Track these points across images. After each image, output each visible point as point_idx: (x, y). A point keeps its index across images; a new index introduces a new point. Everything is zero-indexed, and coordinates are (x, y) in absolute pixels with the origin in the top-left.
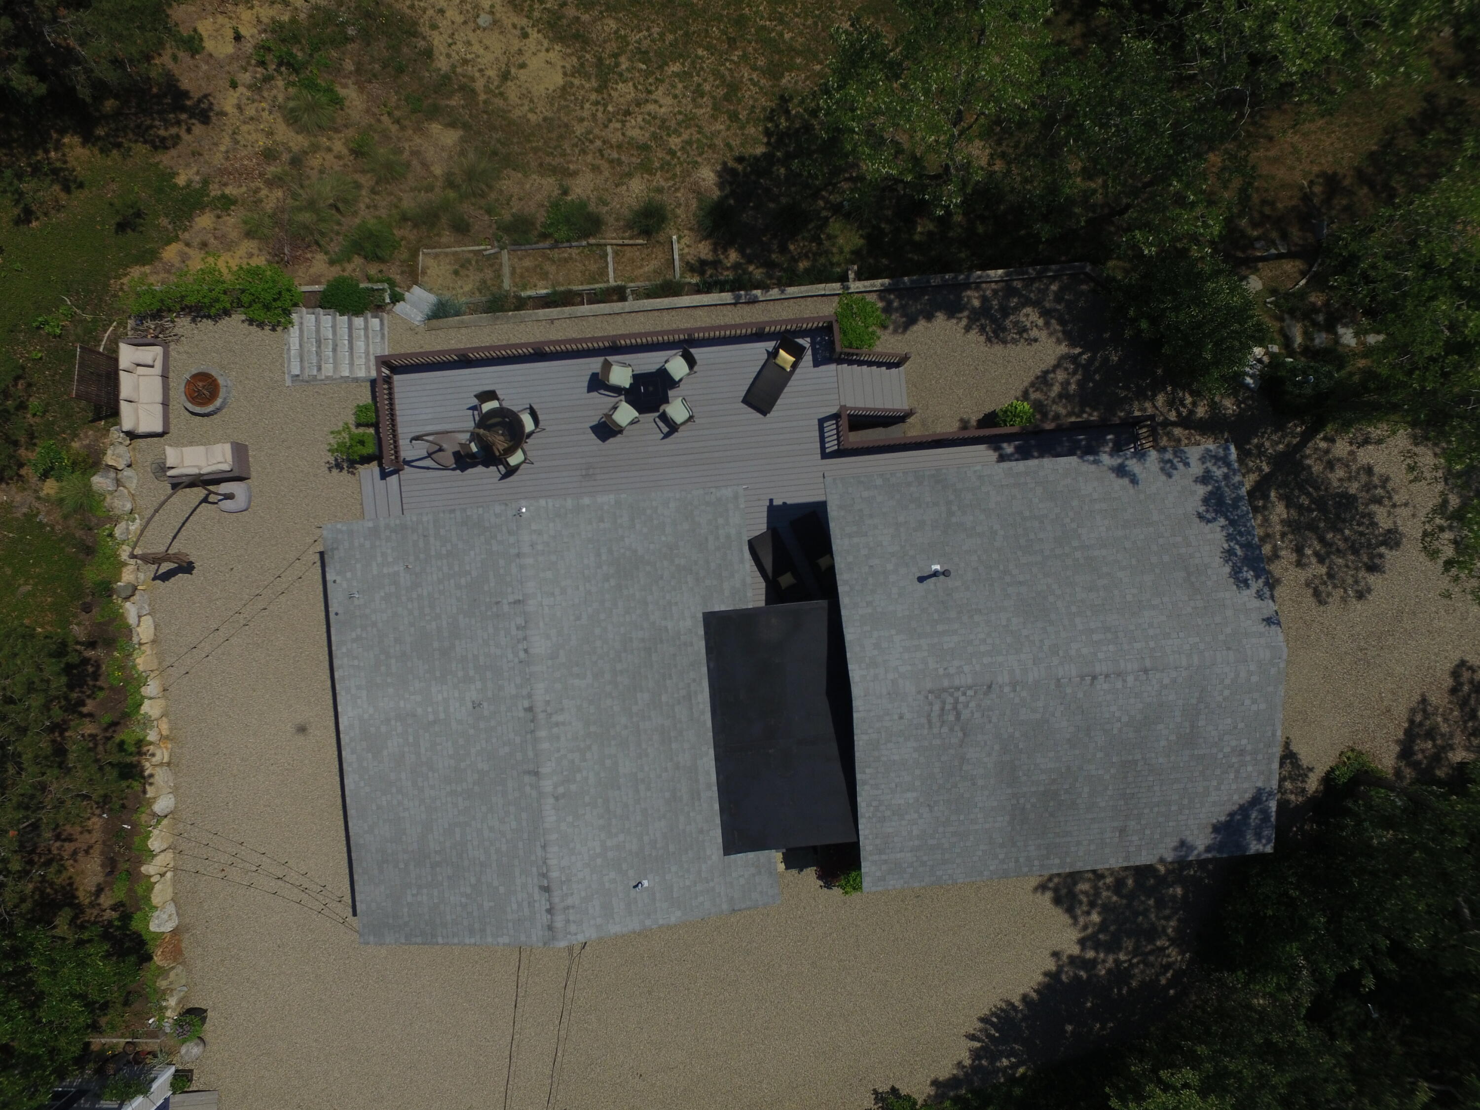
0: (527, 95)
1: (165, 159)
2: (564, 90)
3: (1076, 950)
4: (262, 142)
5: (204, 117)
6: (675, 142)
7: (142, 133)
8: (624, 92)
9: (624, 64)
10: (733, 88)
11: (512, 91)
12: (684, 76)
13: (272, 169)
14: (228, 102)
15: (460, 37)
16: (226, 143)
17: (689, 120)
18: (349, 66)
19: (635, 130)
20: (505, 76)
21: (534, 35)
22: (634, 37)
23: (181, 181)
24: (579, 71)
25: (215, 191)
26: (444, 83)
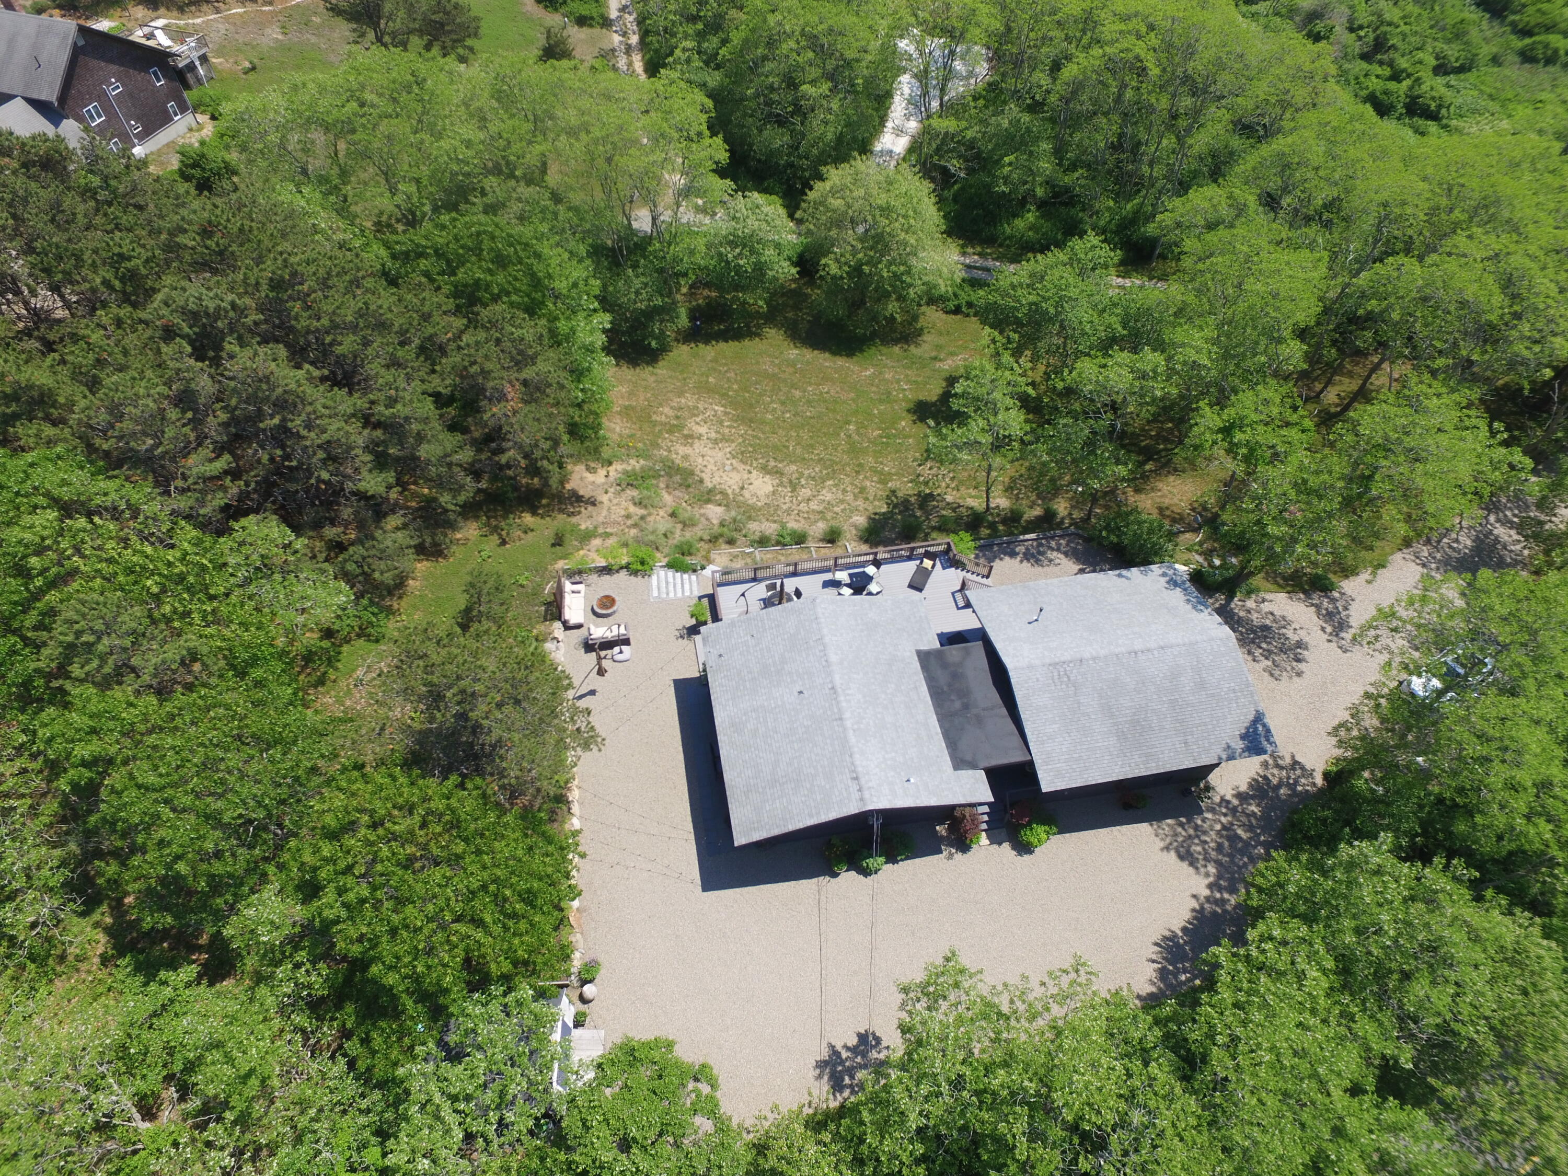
0: (754, 495)
1: (574, 520)
2: (774, 493)
3: (1207, 892)
4: (623, 513)
5: (594, 504)
6: (836, 509)
7: (561, 511)
8: (805, 492)
9: (803, 482)
10: (863, 490)
11: (747, 494)
12: (836, 485)
13: (629, 522)
14: (605, 498)
15: (717, 475)
16: (604, 513)
17: (842, 501)
18: (662, 485)
19: (814, 505)
20: (742, 488)
21: (755, 472)
22: (806, 472)
23: (583, 527)
24: (781, 484)
25: (601, 530)
26: (710, 491)
